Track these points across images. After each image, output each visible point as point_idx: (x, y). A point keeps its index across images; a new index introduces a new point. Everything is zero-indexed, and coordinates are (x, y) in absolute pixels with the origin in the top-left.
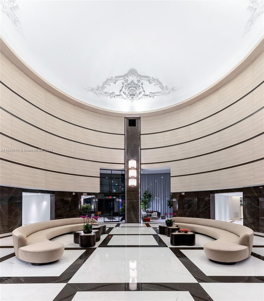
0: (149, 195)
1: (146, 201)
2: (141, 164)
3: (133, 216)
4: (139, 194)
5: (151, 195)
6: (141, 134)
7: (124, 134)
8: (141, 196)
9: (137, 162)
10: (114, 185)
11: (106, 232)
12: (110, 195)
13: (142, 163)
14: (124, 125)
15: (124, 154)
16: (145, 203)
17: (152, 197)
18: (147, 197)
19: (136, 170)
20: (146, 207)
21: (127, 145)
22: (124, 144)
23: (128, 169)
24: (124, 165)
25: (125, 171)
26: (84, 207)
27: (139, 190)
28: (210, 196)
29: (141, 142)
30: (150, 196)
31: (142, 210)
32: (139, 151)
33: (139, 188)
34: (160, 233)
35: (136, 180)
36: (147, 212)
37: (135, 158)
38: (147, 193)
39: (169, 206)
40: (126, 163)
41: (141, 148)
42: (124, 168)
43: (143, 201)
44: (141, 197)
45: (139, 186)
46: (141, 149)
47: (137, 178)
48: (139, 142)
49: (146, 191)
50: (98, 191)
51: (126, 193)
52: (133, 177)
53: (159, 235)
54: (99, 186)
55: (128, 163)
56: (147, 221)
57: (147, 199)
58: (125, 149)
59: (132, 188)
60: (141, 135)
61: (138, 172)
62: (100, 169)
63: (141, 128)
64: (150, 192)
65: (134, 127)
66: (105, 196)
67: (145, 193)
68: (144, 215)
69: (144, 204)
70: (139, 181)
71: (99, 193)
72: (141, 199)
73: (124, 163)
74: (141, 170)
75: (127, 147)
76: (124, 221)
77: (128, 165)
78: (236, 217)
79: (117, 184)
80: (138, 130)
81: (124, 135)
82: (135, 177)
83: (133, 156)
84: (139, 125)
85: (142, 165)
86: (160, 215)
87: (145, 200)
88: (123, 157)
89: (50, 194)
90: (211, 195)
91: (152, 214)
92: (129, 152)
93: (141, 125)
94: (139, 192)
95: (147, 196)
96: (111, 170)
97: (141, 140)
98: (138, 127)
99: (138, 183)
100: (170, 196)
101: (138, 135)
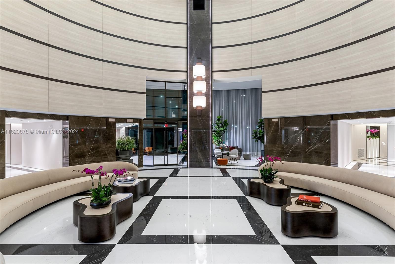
0: (224, 122)
1: (220, 132)
2: (213, 72)
3: (200, 155)
4: (210, 121)
5: (228, 122)
6: (213, 22)
7: (186, 22)
8: (213, 123)
9: (207, 69)
10: (172, 108)
11: (149, 190)
12: (164, 122)
13: (214, 70)
14: (186, 8)
15: (185, 56)
16: (219, 134)
17: (228, 125)
18: (221, 125)
19: (205, 82)
20: (221, 140)
21: (191, 41)
22: (186, 38)
23: (192, 80)
24: (185, 73)
25: (187, 83)
26: (122, 142)
27: (210, 113)
28: (329, 124)
29: (214, 36)
30: (225, 124)
31: (214, 144)
32: (209, 51)
33: (210, 110)
34: (251, 194)
35: (205, 97)
36: (223, 149)
37: (203, 62)
38: (221, 119)
39: (254, 139)
40: (189, 71)
41: (214, 46)
42: (185, 79)
43: (215, 131)
44: (212, 126)
45: (209, 107)
46: (213, 48)
47: (207, 95)
48: (210, 37)
49: (220, 116)
50: (143, 116)
51: (189, 120)
52: (200, 93)
53: (248, 198)
54: (145, 107)
55: (191, 70)
56: (223, 164)
57: (222, 129)
58: (187, 48)
59: (199, 110)
60: (213, 25)
61: (208, 85)
62: (147, 80)
63: (213, 12)
64: (226, 118)
65: (202, 11)
66: (155, 123)
67: (219, 120)
68: (217, 153)
69: (216, 136)
70: (209, 100)
71: (144, 119)
72: (212, 128)
73: (185, 70)
74: (213, 81)
75: (191, 44)
76: (185, 163)
77: (193, 74)
78: (361, 157)
79: (177, 106)
80: (208, 15)
81: (186, 25)
82: (204, 94)
83: (200, 59)
84: (210, 8)
85: (215, 74)
86: (241, 153)
87: (218, 129)
88: (184, 61)
89: (61, 121)
90: (332, 122)
91: (230, 152)
92: (194, 52)
93: (213, 8)
94: (209, 117)
95: (221, 123)
96: (166, 82)
97: (214, 32)
98: (208, 11)
99: (207, 102)
100: (257, 123)
101: (209, 24)
